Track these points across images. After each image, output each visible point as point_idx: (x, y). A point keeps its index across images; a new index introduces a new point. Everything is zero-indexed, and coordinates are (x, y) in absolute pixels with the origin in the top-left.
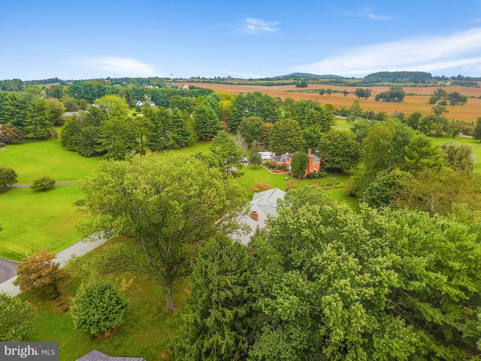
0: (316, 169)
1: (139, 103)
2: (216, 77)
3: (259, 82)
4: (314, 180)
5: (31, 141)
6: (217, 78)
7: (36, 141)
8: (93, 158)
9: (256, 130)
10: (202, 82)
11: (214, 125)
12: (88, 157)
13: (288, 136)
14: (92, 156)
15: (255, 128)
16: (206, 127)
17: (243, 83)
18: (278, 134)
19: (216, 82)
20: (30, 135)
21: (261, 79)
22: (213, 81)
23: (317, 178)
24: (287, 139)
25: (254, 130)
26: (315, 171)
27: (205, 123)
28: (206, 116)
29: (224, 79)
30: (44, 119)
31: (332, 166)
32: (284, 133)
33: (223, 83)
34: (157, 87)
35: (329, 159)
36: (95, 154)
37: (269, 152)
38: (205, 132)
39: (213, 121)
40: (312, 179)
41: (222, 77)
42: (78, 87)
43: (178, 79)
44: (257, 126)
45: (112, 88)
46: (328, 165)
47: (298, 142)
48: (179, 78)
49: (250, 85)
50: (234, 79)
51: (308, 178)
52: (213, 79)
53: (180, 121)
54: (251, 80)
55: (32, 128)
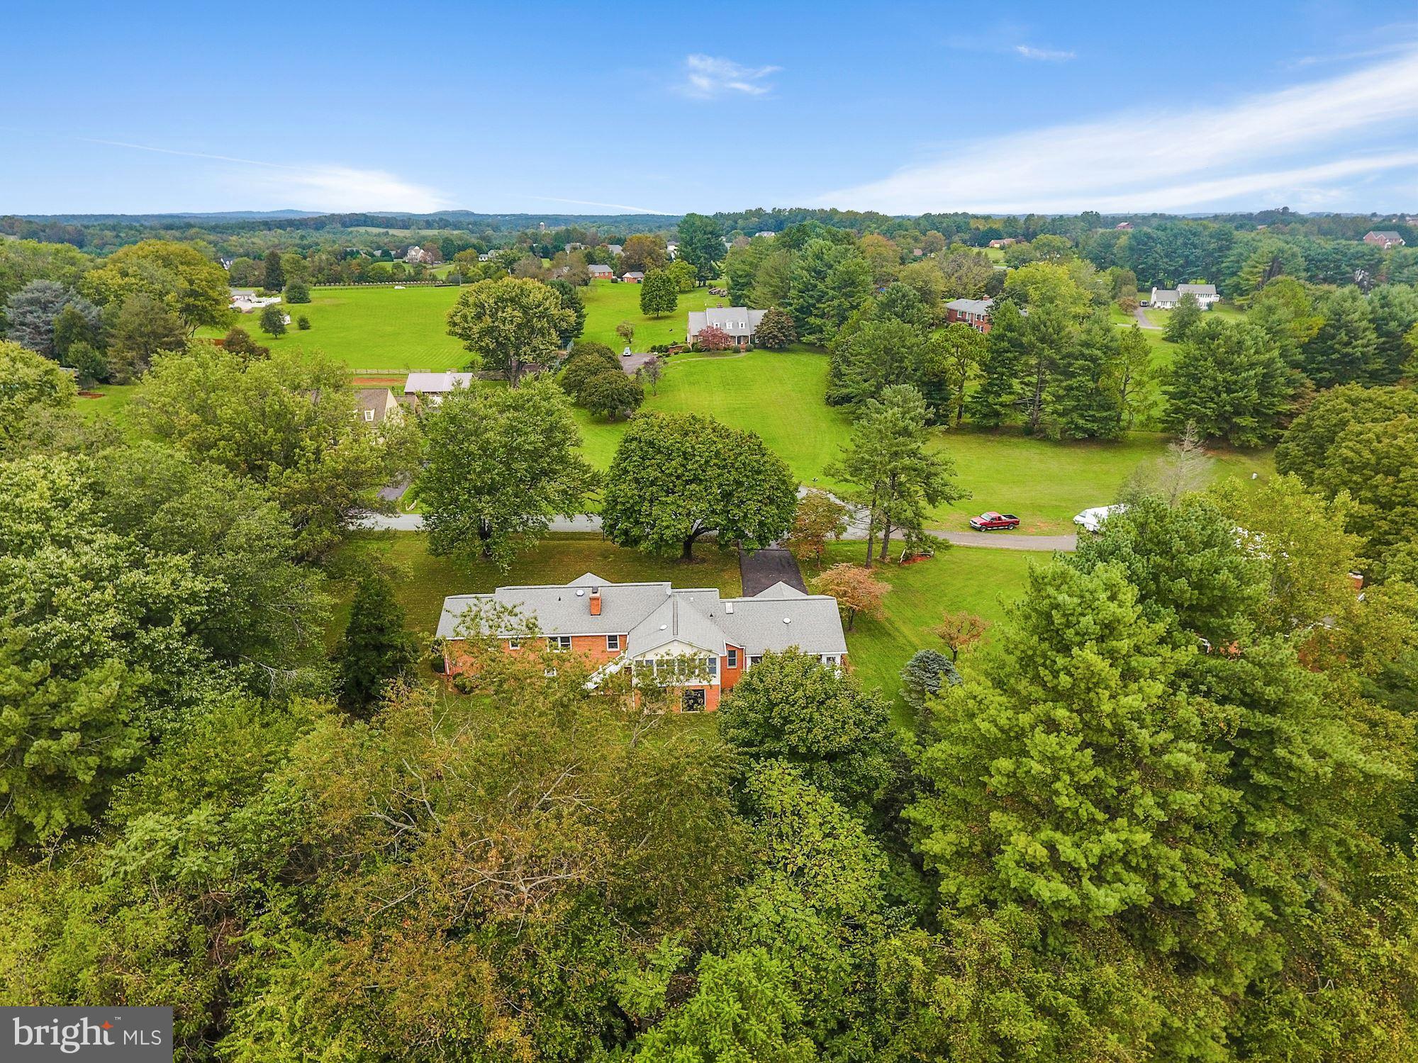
20: (811, 338)
55: (818, 321)
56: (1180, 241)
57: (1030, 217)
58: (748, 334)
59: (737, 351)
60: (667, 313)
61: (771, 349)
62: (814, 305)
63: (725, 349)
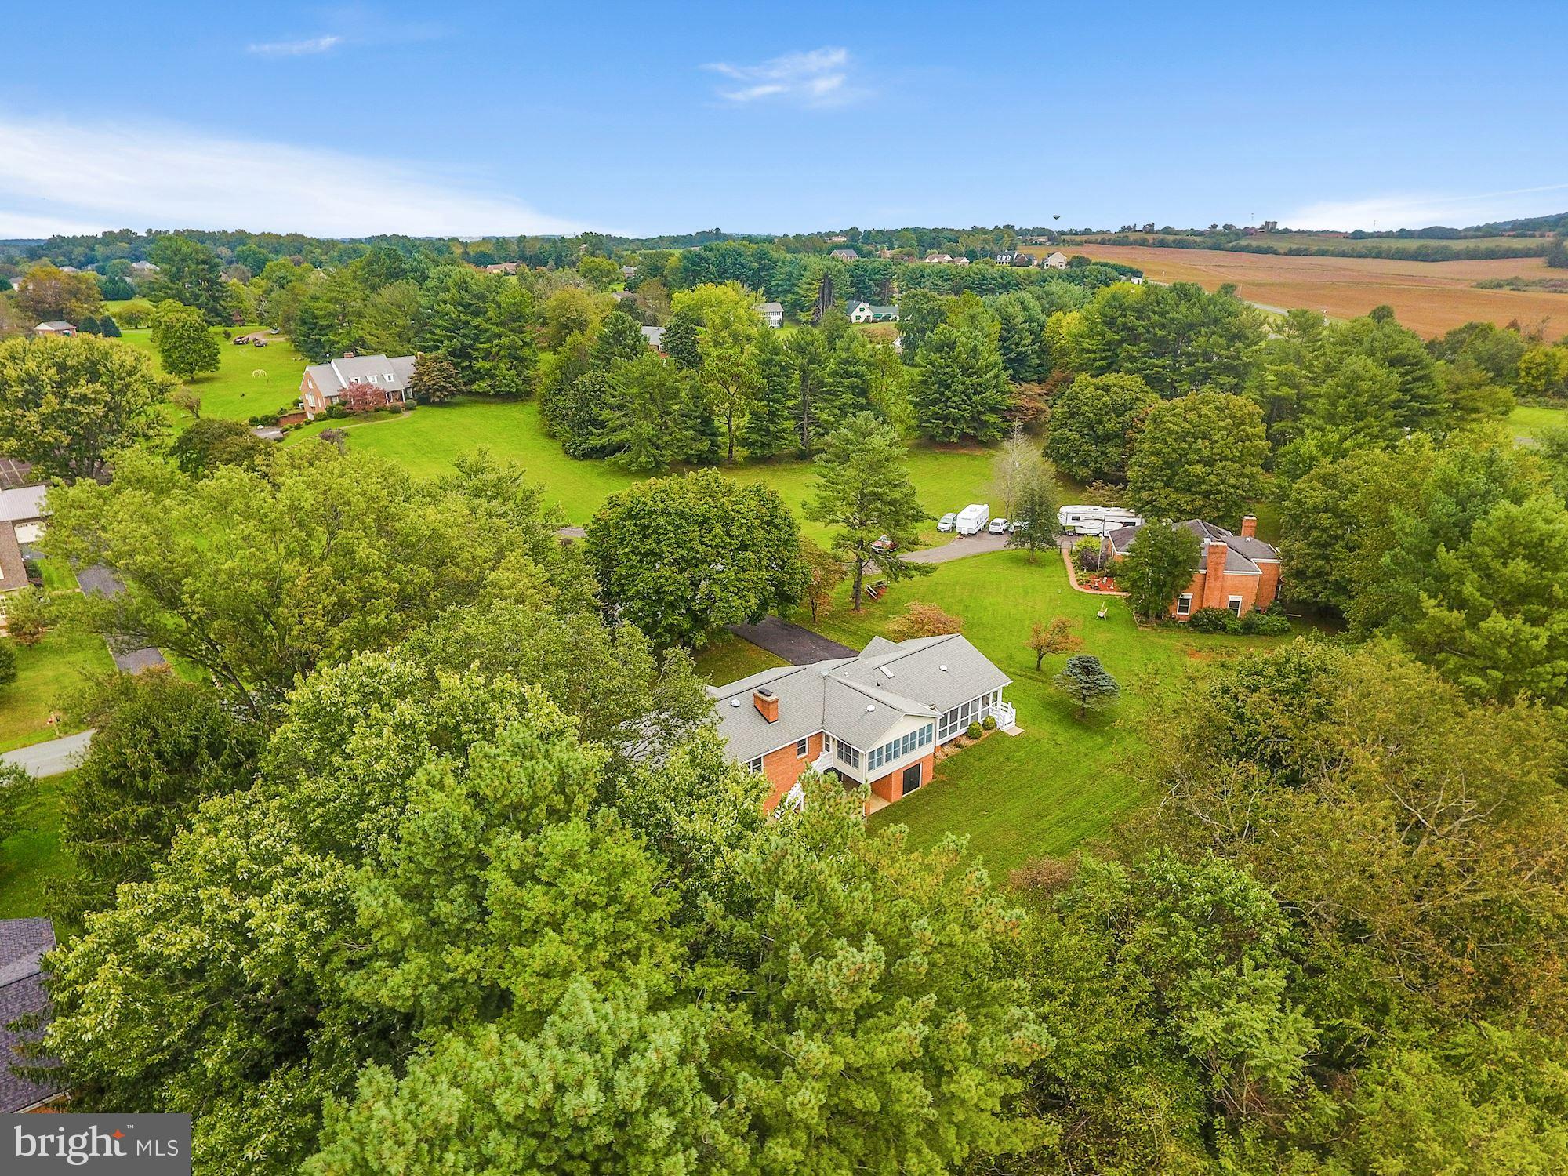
0: (1239, 598)
1: (862, 310)
2: (1214, 226)
3: (1386, 244)
4: (1216, 640)
5: (472, 402)
6: (1220, 227)
7: (491, 403)
8: (588, 462)
9: (1109, 426)
10: (1154, 245)
11: (976, 393)
12: (576, 458)
13: (1193, 457)
14: (585, 456)
15: (1105, 418)
16: (948, 399)
17: (1314, 248)
18: (1158, 446)
19: (1210, 241)
20: (480, 386)
21: (1403, 234)
22: (1198, 239)
23: (1235, 632)
24: (1190, 468)
25: (1100, 422)
26: (1235, 604)
27: (948, 387)
28: (955, 361)
29: (1247, 232)
30: (519, 343)
31: (1316, 595)
32: (1183, 445)
33: (1233, 250)
34: (965, 260)
35: (1308, 567)
36: (595, 454)
37: (1123, 511)
38: (946, 418)
39: (975, 380)
40: (1207, 631)
41: (1240, 226)
42: (702, 258)
43: (1077, 233)
44: (1119, 410)
45: (792, 262)
46: (1301, 592)
47: (1233, 487)
48: (1081, 229)
49: (1343, 254)
50: (1286, 231)
51: (1195, 627)
52: (1201, 234)
53: (858, 375)
54: (1358, 235)
55: (487, 365)
56: (729, 261)
57: (522, 239)
58: (401, 388)
59: (395, 411)
60: (208, 374)
61: (441, 404)
62: (471, 346)
63: (377, 410)
